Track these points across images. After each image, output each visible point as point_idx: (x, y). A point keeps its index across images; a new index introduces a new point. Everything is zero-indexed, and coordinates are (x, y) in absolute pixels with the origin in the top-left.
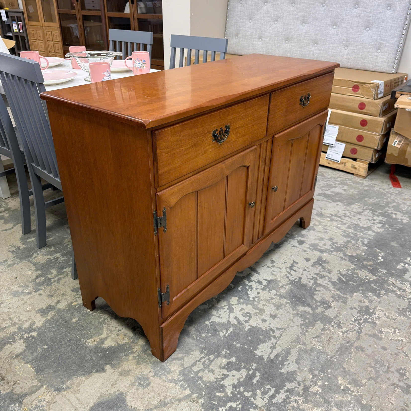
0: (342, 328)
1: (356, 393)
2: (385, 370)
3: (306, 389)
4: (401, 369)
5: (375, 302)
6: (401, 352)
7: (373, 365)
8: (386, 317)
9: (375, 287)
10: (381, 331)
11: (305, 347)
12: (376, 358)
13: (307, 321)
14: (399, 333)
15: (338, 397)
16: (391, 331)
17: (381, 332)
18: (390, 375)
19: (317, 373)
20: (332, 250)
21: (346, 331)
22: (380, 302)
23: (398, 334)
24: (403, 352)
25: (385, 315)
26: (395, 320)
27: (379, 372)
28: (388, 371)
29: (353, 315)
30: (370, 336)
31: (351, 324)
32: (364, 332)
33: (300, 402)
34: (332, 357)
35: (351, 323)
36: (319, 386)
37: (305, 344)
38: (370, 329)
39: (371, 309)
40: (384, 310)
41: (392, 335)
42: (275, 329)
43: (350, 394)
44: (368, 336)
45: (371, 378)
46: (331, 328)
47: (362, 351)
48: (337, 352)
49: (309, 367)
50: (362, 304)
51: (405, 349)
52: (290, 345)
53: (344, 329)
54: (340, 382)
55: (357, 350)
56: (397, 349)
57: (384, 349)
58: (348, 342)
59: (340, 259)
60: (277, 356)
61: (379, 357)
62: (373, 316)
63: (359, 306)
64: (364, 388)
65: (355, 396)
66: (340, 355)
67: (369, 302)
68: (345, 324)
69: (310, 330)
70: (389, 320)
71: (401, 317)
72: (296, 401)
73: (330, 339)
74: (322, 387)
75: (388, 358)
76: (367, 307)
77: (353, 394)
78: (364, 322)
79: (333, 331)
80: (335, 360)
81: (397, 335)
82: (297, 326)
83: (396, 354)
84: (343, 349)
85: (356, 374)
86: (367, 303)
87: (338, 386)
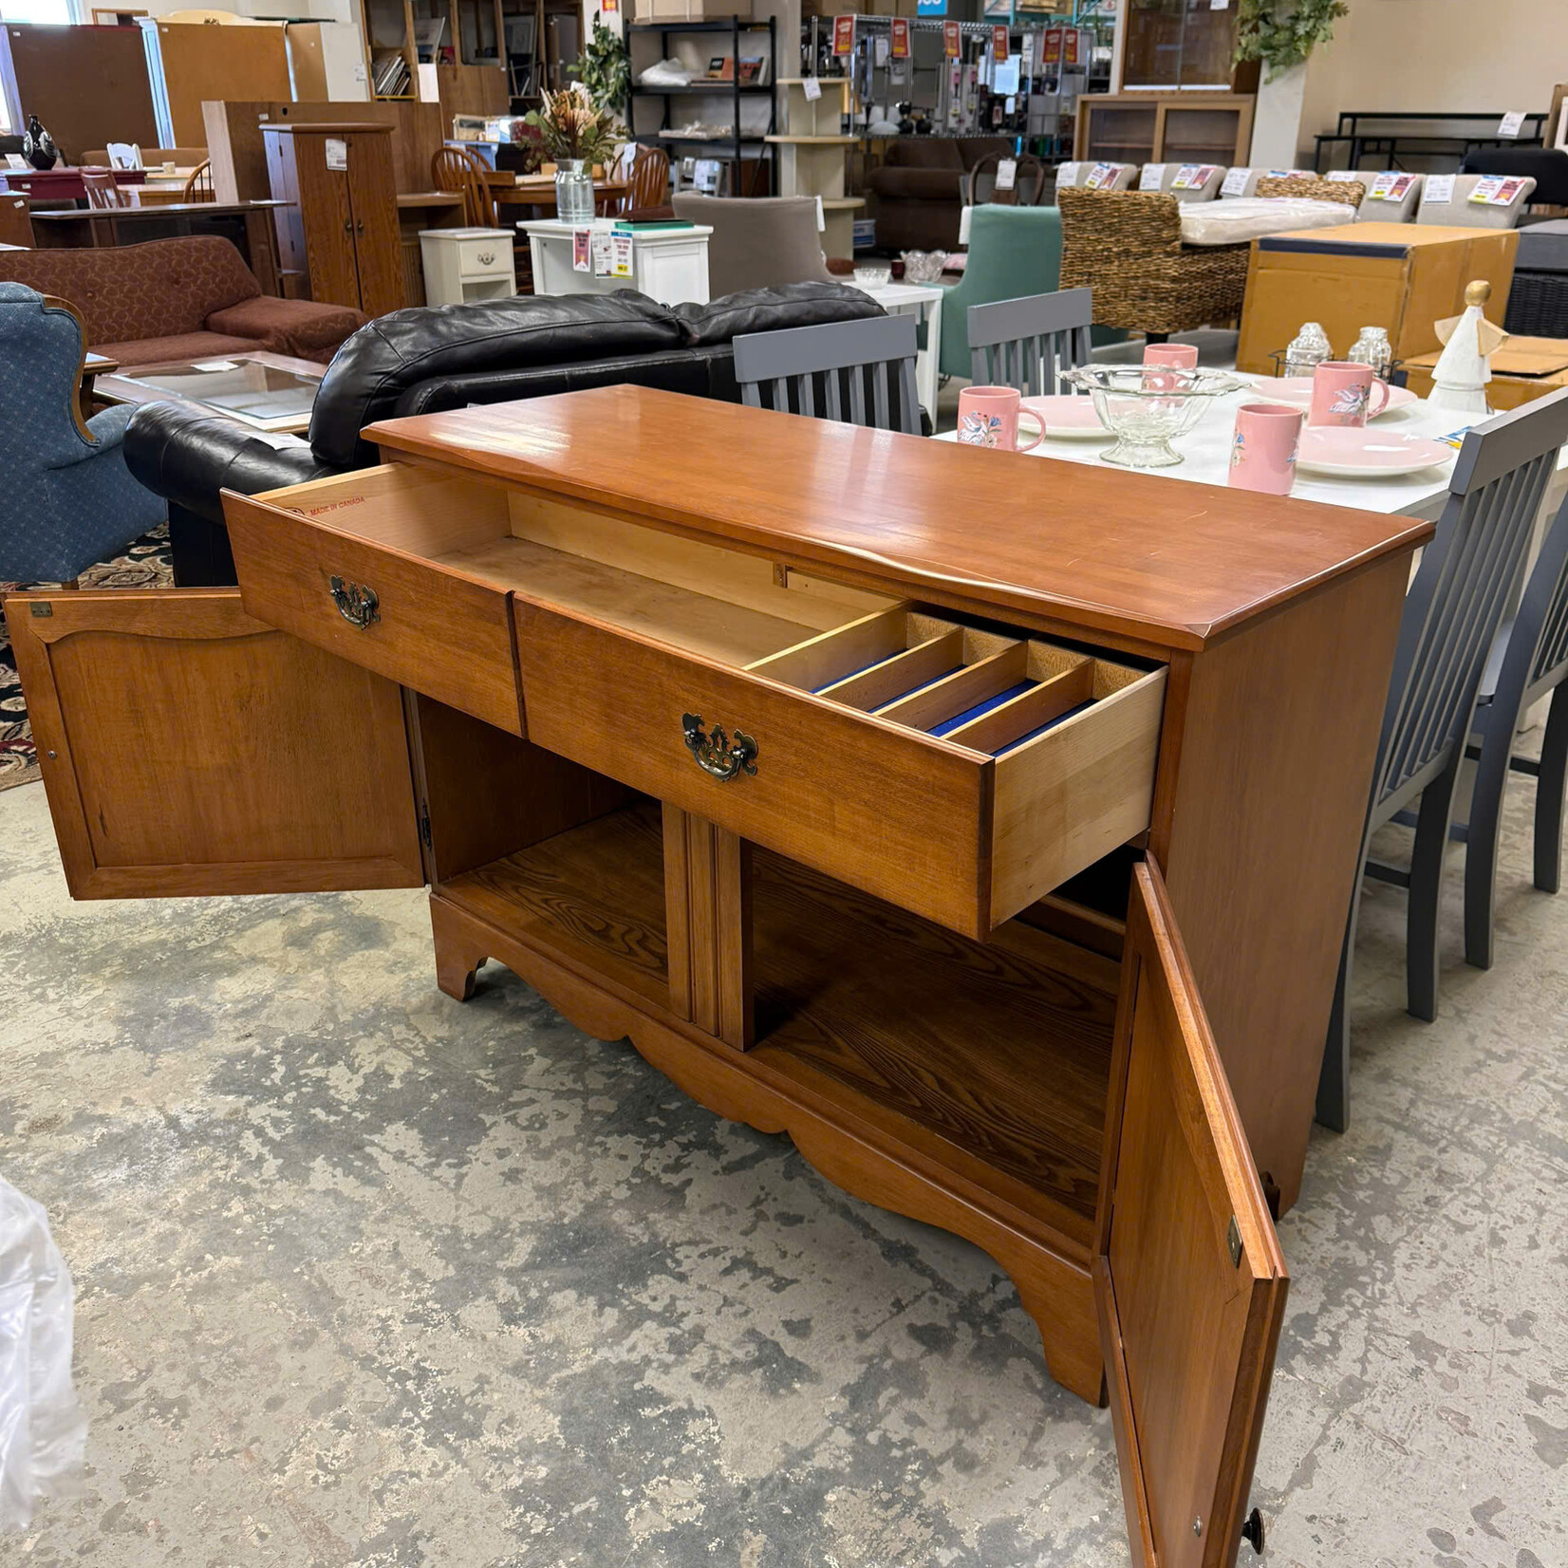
0: (403, 1322)
1: (178, 1280)
2: (203, 1370)
3: (246, 1191)
4: (185, 1416)
5: (492, 1470)
6: (241, 1445)
7: (234, 1349)
8: (400, 1472)
9: (577, 1510)
10: (347, 1428)
11: (372, 1218)
12: (254, 1368)
13: (468, 1246)
14: (315, 1479)
15: (190, 1240)
16: (334, 1458)
17: (342, 1424)
18: (180, 1377)
19: (280, 1221)
20: (873, 1438)
21: (386, 1330)
22: (486, 1487)
23: (312, 1473)
24: (234, 1452)
25: (412, 1475)
26: (379, 1495)
27: (207, 1354)
28: (195, 1376)
29: (449, 1372)
30: (341, 1387)
31: (411, 1353)
32: (361, 1376)
33: (220, 1174)
34: (309, 1264)
35: (417, 1356)
36: (239, 1216)
37: (383, 1219)
38: (368, 1398)
39: (455, 1439)
40: (440, 1482)
41: (316, 1451)
42: (464, 1169)
43: (182, 1268)
44: (342, 1379)
45: (199, 1329)
46: (414, 1296)
47: (295, 1343)
48: (321, 1282)
49: (302, 1211)
50: (490, 1421)
51: (243, 1463)
52: (393, 1189)
53: (398, 1328)
54: (225, 1259)
55: (304, 1332)
56: (256, 1440)
57: (273, 1404)
58: (342, 1318)
59: (799, 1443)
60: (370, 1159)
61: (253, 1377)
62: (422, 1430)
63: (489, 1408)
64: (180, 1302)
65: (172, 1276)
66: (309, 1287)
67: (493, 1449)
68: (419, 1338)
69: (429, 1243)
70: (386, 1476)
71: (382, 1522)
72: (226, 1167)
73: (377, 1282)
74: (235, 1222)
75: (238, 1398)
76: (474, 1433)
77: (179, 1273)
78: (406, 1392)
79: (404, 1296)
80: (297, 1270)
81: (306, 1465)
82: (457, 1219)
83: (237, 1427)
84: (323, 1299)
85: (230, 1299)
86: (490, 1438)
87: (216, 1253)
